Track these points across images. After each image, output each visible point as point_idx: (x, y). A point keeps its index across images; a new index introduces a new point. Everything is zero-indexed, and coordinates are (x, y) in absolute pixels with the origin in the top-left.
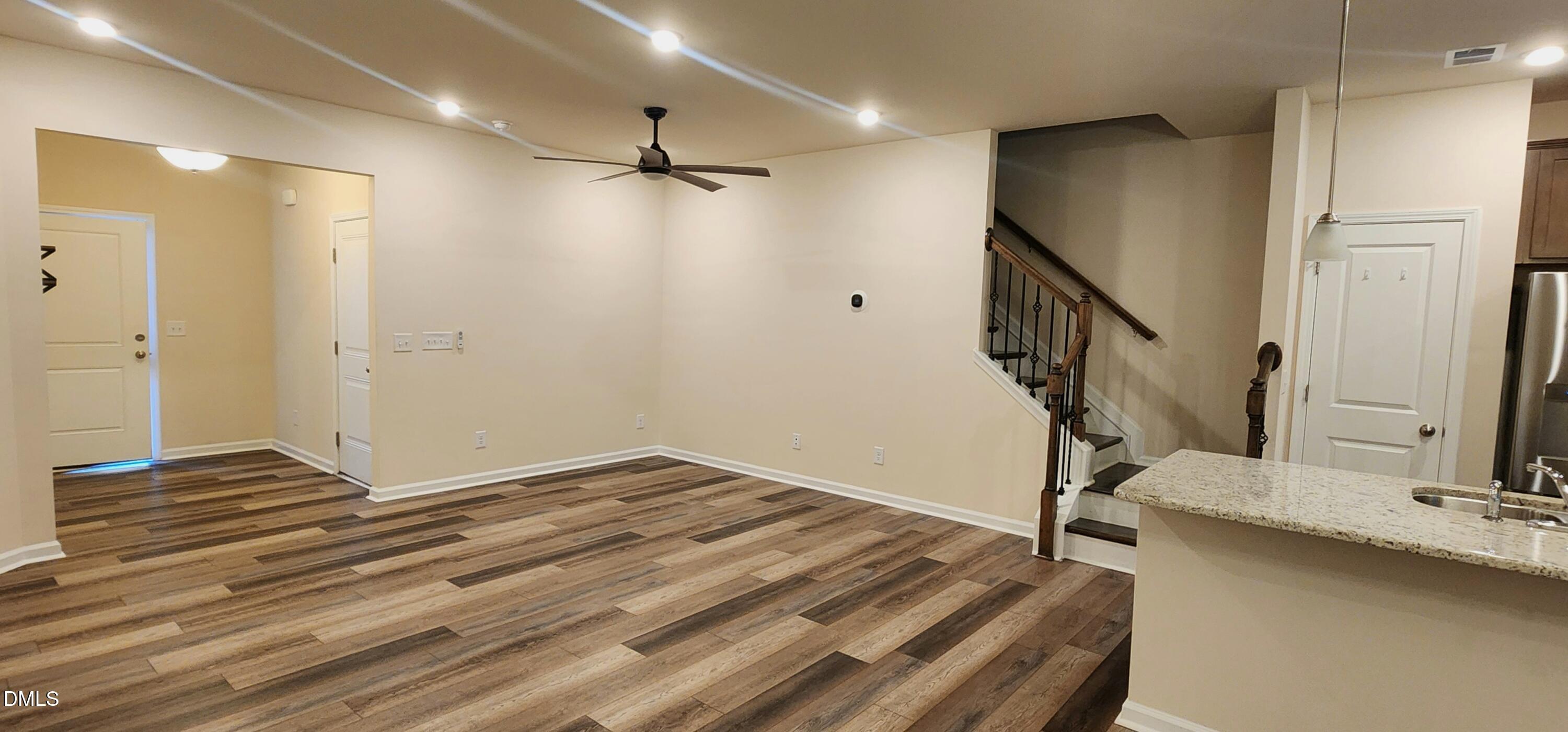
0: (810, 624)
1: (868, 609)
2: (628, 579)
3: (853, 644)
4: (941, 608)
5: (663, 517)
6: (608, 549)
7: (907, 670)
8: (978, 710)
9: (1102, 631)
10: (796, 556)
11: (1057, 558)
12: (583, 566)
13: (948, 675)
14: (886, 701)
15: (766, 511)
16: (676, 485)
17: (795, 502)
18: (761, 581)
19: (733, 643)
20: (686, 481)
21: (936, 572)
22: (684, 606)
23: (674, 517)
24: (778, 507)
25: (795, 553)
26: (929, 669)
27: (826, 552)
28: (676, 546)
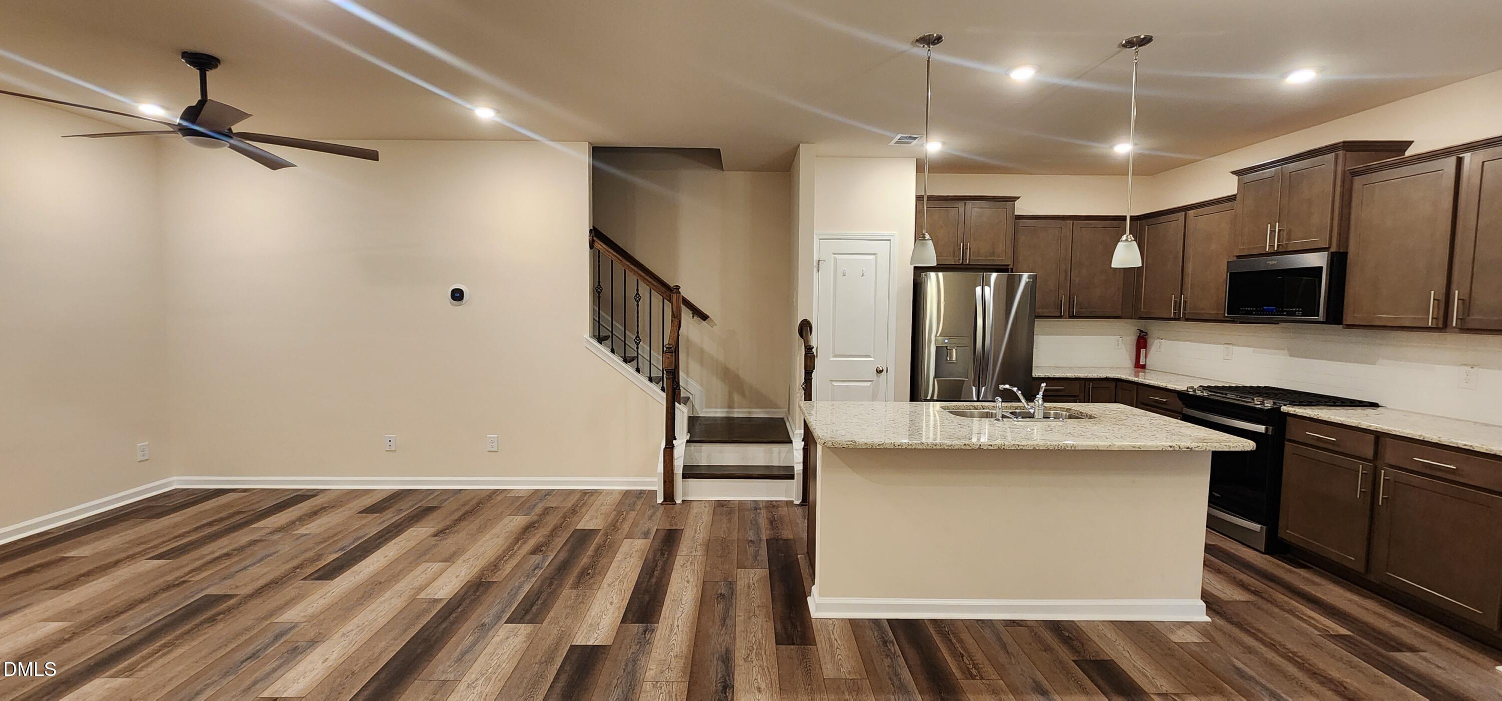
0: (524, 629)
1: (567, 593)
2: (253, 656)
3: (580, 632)
4: (627, 570)
5: (244, 564)
6: (187, 627)
7: (645, 637)
8: (723, 650)
9: (751, 550)
10: (454, 562)
11: (678, 501)
12: (161, 662)
13: (680, 627)
14: (650, 674)
15: (381, 523)
16: (232, 520)
17: (406, 508)
18: (436, 601)
19: (457, 681)
20: (244, 512)
21: (598, 540)
22: (362, 660)
23: (262, 560)
24: (389, 517)
25: (450, 559)
26: (662, 629)
27: (483, 549)
28: (293, 594)
